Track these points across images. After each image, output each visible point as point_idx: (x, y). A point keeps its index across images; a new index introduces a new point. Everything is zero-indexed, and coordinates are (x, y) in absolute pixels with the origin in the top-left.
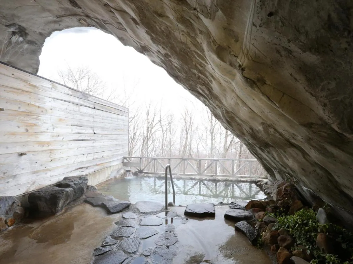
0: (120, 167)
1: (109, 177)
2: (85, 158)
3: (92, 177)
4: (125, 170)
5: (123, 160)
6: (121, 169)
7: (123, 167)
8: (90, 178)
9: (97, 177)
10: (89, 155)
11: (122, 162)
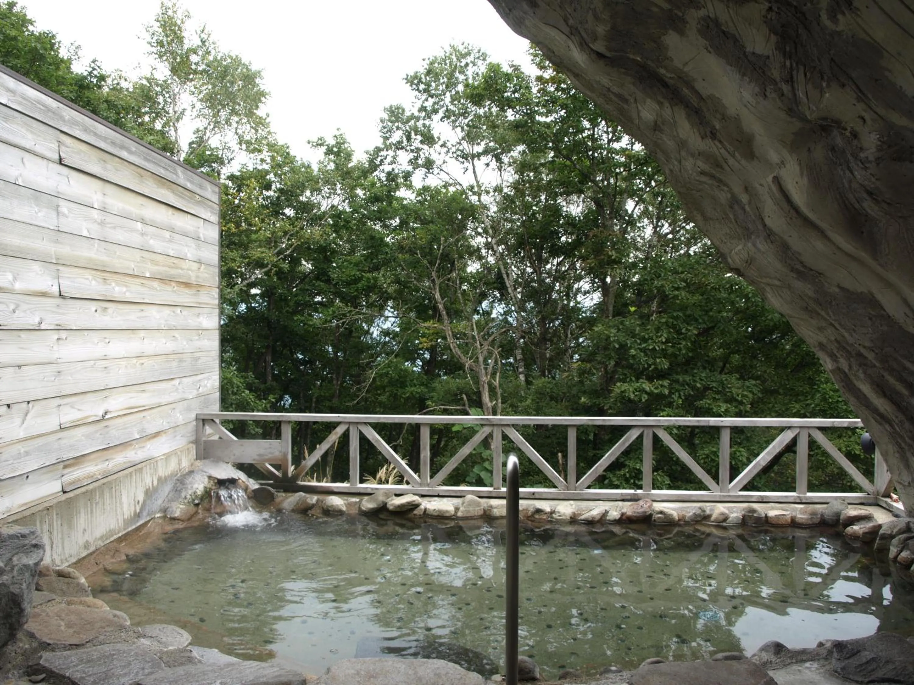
0: (185, 464)
1: (138, 516)
2: (18, 421)
3: (56, 524)
4: (210, 477)
5: (198, 432)
6: (191, 472)
7: (198, 463)
8: (46, 527)
9: (82, 521)
10: (35, 409)
11: (193, 438)
